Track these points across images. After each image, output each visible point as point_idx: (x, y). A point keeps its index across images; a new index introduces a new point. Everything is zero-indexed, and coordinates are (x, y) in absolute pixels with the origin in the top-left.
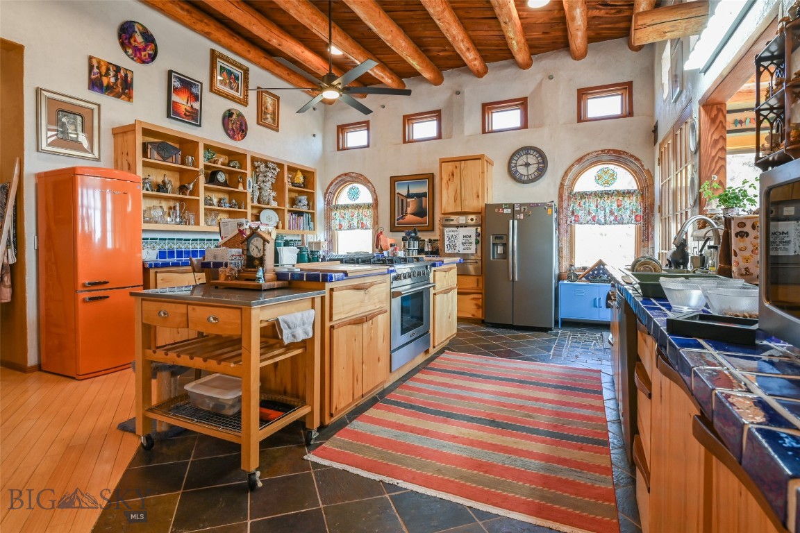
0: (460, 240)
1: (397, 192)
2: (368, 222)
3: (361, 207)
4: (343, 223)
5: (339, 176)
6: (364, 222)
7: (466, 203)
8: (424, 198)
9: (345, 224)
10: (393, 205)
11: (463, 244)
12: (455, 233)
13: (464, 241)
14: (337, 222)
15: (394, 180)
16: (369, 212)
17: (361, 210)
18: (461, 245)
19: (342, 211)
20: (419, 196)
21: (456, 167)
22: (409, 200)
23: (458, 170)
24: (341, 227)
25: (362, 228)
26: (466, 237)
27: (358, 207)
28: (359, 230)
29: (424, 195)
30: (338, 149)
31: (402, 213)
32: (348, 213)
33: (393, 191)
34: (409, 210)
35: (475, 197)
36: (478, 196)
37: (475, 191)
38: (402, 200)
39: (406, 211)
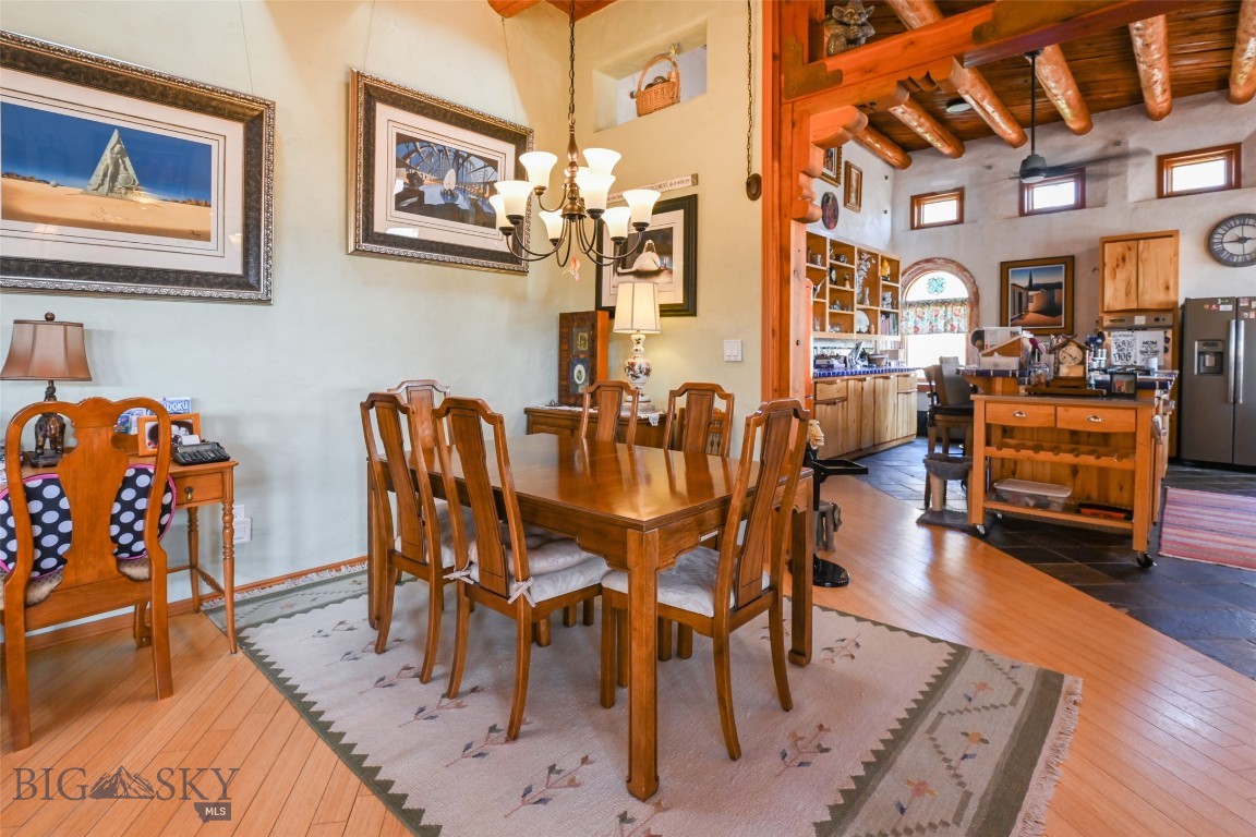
0: (1138, 346)
1: (1011, 282)
2: (962, 323)
3: (949, 303)
4: (920, 325)
5: (917, 264)
6: (955, 324)
7: (1147, 297)
8: (1057, 291)
9: (923, 325)
10: (1004, 301)
11: (1142, 352)
12: (1129, 339)
13: (1144, 349)
14: (911, 324)
15: (1005, 267)
16: (964, 311)
17: (949, 308)
18: (1139, 355)
19: (919, 309)
20: (1050, 288)
21: (1130, 249)
22: (1031, 293)
23: (1133, 252)
24: (917, 330)
25: (952, 331)
26: (1147, 343)
27: (944, 303)
28: (947, 334)
29: (1058, 286)
30: (913, 228)
31: (1020, 311)
32: (928, 312)
33: (1004, 282)
34: (1031, 306)
35: (1162, 288)
36: (1168, 288)
37: (1162, 281)
38: (1020, 294)
39: (1027, 307)
